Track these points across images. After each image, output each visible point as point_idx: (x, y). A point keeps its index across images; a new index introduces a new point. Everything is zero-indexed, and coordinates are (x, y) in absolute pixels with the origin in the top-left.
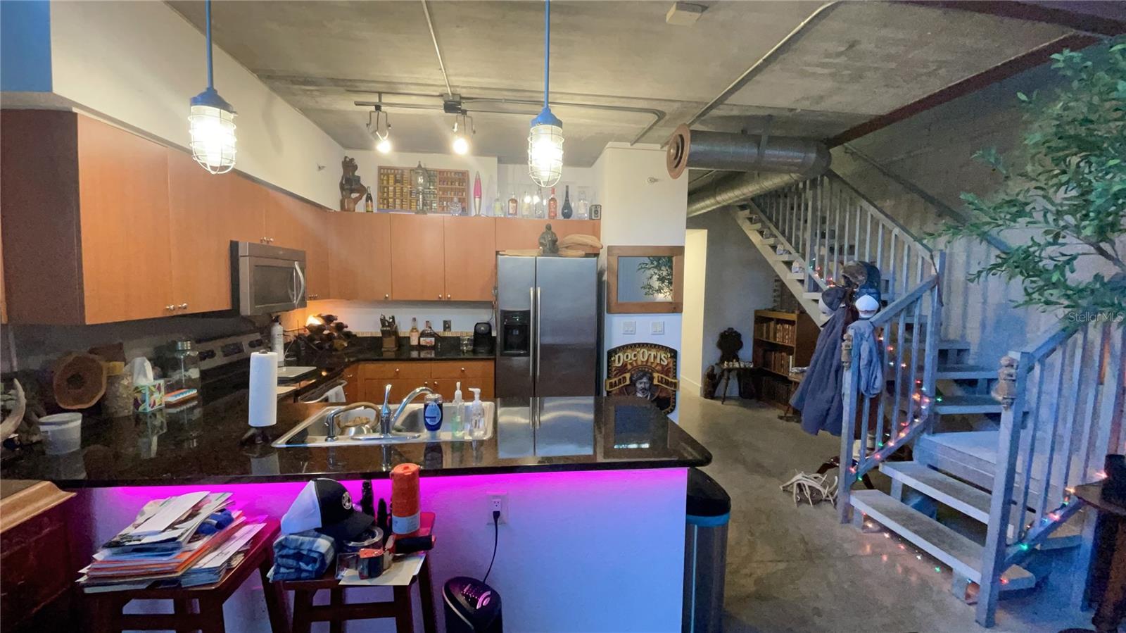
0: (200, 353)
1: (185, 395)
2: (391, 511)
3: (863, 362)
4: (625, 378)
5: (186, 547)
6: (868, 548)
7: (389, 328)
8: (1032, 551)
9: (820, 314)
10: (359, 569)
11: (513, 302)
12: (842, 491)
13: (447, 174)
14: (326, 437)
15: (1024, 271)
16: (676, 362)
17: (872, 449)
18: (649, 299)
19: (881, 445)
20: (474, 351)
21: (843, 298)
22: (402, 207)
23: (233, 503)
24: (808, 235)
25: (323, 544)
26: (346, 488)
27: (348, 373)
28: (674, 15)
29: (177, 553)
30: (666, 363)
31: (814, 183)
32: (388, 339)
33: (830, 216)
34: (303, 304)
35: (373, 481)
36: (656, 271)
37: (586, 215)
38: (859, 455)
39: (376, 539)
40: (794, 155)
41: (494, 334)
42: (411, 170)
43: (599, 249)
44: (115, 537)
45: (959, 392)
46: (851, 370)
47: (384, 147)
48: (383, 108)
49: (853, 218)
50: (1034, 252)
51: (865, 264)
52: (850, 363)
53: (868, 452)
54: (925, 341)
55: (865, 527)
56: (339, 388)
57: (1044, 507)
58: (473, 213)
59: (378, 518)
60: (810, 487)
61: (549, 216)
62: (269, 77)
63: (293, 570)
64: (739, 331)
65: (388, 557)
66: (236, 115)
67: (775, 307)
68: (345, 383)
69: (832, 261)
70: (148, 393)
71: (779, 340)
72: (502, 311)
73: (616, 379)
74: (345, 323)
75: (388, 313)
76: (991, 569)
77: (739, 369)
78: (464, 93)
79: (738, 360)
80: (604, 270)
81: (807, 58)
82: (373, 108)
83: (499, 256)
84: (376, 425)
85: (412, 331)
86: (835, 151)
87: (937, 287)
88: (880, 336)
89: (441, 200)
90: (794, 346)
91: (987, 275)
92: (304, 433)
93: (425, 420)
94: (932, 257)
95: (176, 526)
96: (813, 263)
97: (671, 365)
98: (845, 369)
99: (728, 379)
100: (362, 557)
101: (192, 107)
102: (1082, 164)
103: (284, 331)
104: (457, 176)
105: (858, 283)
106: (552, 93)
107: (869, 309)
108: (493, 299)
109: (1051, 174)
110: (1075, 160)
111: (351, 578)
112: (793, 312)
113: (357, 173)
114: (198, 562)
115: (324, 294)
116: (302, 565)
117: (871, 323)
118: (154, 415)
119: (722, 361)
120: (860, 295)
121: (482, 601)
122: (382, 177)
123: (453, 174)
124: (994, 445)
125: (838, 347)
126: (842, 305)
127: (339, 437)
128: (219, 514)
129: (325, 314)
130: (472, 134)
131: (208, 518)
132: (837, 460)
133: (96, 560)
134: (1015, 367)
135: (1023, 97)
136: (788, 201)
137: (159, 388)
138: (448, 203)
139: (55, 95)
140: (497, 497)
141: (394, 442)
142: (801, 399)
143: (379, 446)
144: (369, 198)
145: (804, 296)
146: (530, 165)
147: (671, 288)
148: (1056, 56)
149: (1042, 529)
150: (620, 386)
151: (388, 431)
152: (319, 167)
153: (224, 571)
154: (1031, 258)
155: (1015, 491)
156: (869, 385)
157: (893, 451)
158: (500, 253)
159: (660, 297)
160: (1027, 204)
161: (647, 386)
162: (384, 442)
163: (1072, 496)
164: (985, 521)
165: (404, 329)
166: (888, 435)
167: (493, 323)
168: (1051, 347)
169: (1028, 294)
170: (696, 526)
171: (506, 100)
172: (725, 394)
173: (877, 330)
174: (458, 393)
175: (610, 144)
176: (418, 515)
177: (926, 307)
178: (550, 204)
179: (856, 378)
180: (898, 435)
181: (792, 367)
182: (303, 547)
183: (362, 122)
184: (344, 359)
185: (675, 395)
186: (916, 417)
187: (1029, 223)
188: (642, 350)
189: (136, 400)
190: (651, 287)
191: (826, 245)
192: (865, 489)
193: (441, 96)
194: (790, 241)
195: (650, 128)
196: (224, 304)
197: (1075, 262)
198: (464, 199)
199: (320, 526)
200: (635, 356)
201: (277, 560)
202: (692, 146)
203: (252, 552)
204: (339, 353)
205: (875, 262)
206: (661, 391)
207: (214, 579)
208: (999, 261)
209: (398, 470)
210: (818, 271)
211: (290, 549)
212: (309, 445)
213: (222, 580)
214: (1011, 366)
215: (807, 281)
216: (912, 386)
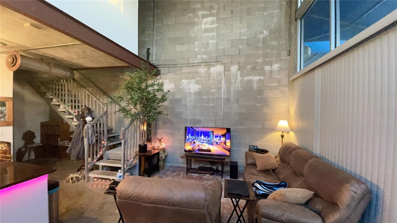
3: (90, 135)
6: (95, 186)
8: (129, 168)
12: (86, 173)
16: (10, 148)
19: (96, 157)
21: (81, 117)
30: (5, 149)
31: (67, 81)
45: (112, 139)
50: (125, 108)
51: (87, 107)
54: (104, 128)
55: (94, 180)
57: (130, 159)
64: (33, 131)
67: (50, 121)
71: (52, 132)
77: (35, 147)
81: (71, 50)
86: (76, 72)
87: (106, 114)
94: (104, 106)
96: (69, 106)
97: (8, 149)
99: (30, 152)
105: (86, 113)
107: (90, 120)
110: (130, 91)
117: (91, 124)
120: (87, 116)
125: (82, 132)
126: (82, 120)
145: (66, 117)
149: (130, 163)
156: (92, 141)
157: (99, 158)
160: (123, 98)
163: (134, 155)
164: (121, 166)
166: (97, 154)
168: (129, 126)
169: (125, 116)
177: (104, 119)
179: (88, 140)
180: (100, 154)
186: (103, 148)
187: (124, 101)
192: (92, 171)
197: (131, 110)
205: (90, 107)
210: (71, 108)
214: (123, 131)
215: (66, 111)
216: (102, 140)
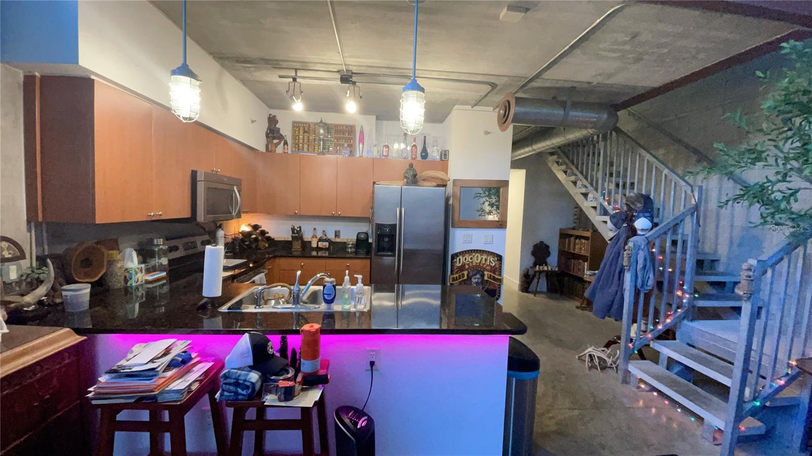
0: (168, 247)
1: (158, 276)
2: (300, 357)
3: (640, 266)
4: (463, 274)
5: (161, 375)
6: (641, 403)
7: (297, 234)
8: (764, 407)
9: (608, 231)
10: (278, 395)
11: (385, 219)
12: (622, 360)
13: (340, 127)
14: (255, 306)
15: (760, 200)
16: (501, 264)
17: (645, 332)
18: (483, 218)
20: (356, 253)
21: (625, 220)
22: (308, 150)
23: (192, 347)
24: (600, 175)
25: (254, 376)
26: (270, 339)
27: (269, 265)
28: (506, 14)
29: (155, 379)
30: (494, 265)
31: (605, 138)
32: (297, 243)
33: (617, 160)
34: (239, 216)
35: (288, 336)
36: (488, 199)
37: (438, 157)
38: (635, 336)
39: (289, 376)
40: (591, 116)
41: (370, 241)
42: (315, 124)
43: (446, 181)
44: (114, 366)
45: (711, 291)
46: (631, 272)
47: (298, 107)
48: (298, 80)
49: (633, 163)
50: (768, 186)
51: (642, 196)
52: (630, 266)
53: (642, 333)
54: (686, 253)
55: (639, 387)
56: (262, 275)
57: (773, 375)
58: (358, 155)
59: (291, 362)
60: (598, 357)
61: (412, 158)
62: (220, 58)
63: (233, 394)
64: (547, 244)
65: (298, 387)
66: (201, 82)
67: (575, 226)
68: (267, 272)
69: (618, 193)
70: (134, 273)
71: (577, 251)
72: (376, 224)
73: (457, 275)
74: (267, 230)
75: (297, 224)
76: (732, 420)
77: (547, 272)
78: (354, 69)
79: (546, 265)
80: (450, 197)
81: (601, 46)
82: (291, 80)
83: (376, 185)
84: (289, 299)
85: (313, 237)
86: (621, 113)
87: (696, 213)
88: (652, 248)
89: (336, 145)
90: (589, 255)
91: (733, 203)
92: (240, 303)
93: (323, 296)
94: (692, 191)
95: (155, 361)
96: (603, 195)
97: (497, 266)
98: (626, 271)
99: (539, 277)
100: (280, 386)
101: (172, 77)
102: (803, 123)
103: (225, 235)
104: (347, 129)
105: (636, 209)
106: (418, 70)
108: (370, 216)
109: (781, 130)
110: (798, 121)
111: (273, 400)
112: (588, 231)
113: (277, 126)
114: (169, 385)
115: (253, 210)
116: (240, 391)
117: (646, 238)
118: (137, 288)
119: (535, 265)
120: (638, 217)
121: (362, 423)
122: (295, 128)
123: (344, 127)
124: (736, 330)
125: (621, 255)
126: (625, 225)
127: (265, 306)
128: (183, 354)
129: (253, 223)
130: (359, 99)
131: (176, 356)
132: (619, 338)
133: (100, 382)
134: (753, 270)
135: (759, 74)
136: (586, 149)
137: (141, 270)
138: (341, 148)
139: (80, 66)
140: (373, 351)
141: (302, 310)
142: (593, 293)
143: (291, 313)
144: (286, 143)
145: (597, 219)
146: (401, 119)
147: (498, 211)
148: (784, 45)
149: (770, 391)
150: (460, 280)
151: (298, 303)
152: (253, 121)
153: (186, 393)
154: (765, 191)
155: (751, 363)
157: (661, 333)
158: (376, 183)
159: (490, 218)
160: (763, 152)
161: (480, 280)
162: (295, 310)
163: (793, 368)
164: (729, 384)
165: (307, 237)
166: (657, 320)
167: (370, 232)
168: (780, 256)
169: (763, 218)
170: (514, 379)
171: (383, 74)
172: (536, 290)
173: (650, 244)
174: (347, 278)
175: (456, 107)
176: (319, 359)
177: (688, 227)
178: (412, 149)
179: (634, 278)
180: (665, 321)
181: (587, 270)
182: (240, 378)
183: (283, 90)
184: (265, 255)
185: (500, 288)
186: (678, 308)
187: (764, 165)
188: (477, 255)
189: (125, 277)
190: (483, 210)
191: (614, 182)
192: (639, 360)
193: (338, 71)
194: (586, 178)
195: (486, 95)
196: (186, 214)
197: (798, 194)
198: (352, 145)
199: (252, 364)
200: (471, 258)
201: (222, 386)
202: (516, 108)
203: (205, 381)
204: (262, 251)
205: (650, 195)
206: (489, 285)
207: (180, 398)
208: (742, 193)
209: (306, 327)
210: (607, 200)
211: (231, 378)
212: (244, 311)
213: (185, 398)
214: (750, 270)
215: (598, 208)
216: (676, 286)
